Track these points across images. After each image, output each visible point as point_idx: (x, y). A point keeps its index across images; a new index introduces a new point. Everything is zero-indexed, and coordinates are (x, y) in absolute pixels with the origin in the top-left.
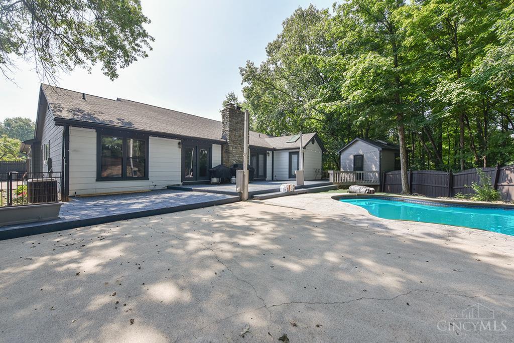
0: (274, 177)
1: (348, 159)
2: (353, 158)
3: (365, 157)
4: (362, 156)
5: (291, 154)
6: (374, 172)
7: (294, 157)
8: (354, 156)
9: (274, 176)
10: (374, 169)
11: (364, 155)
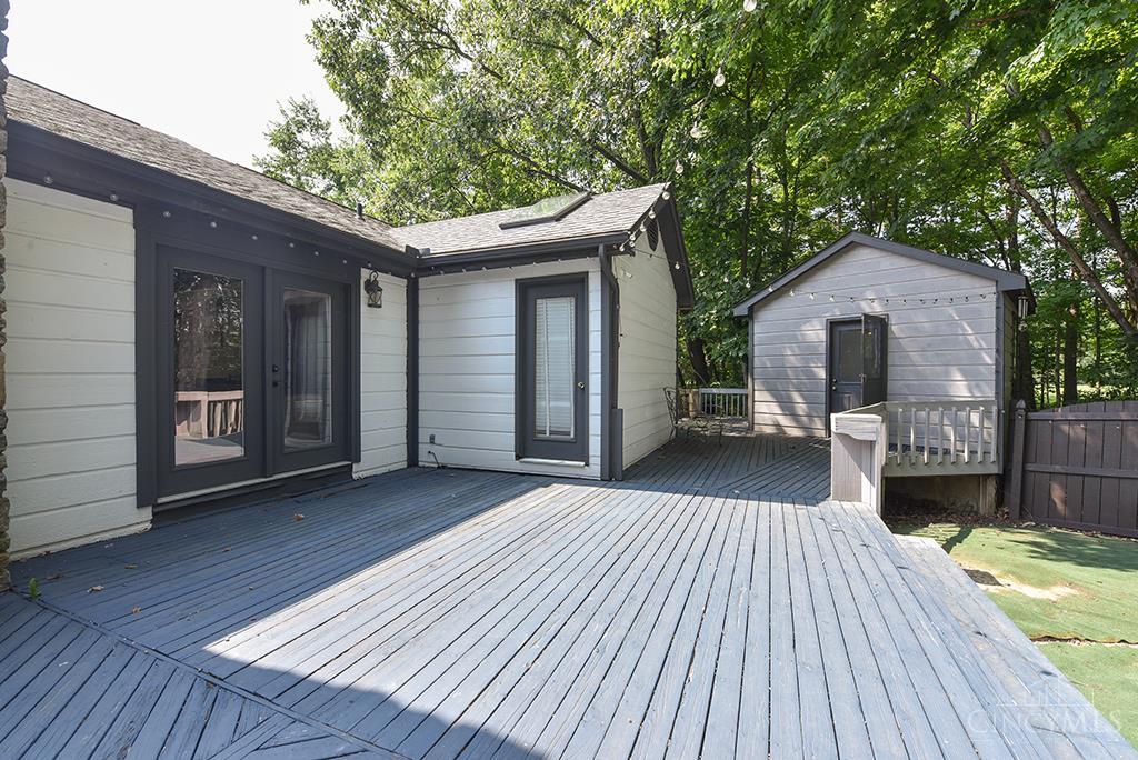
0: (423, 449)
1: (794, 340)
2: (822, 335)
3: (895, 329)
4: (880, 324)
5: (527, 294)
6: (961, 405)
7: (555, 316)
8: (833, 326)
9: (423, 436)
10: (960, 389)
11: (893, 320)
